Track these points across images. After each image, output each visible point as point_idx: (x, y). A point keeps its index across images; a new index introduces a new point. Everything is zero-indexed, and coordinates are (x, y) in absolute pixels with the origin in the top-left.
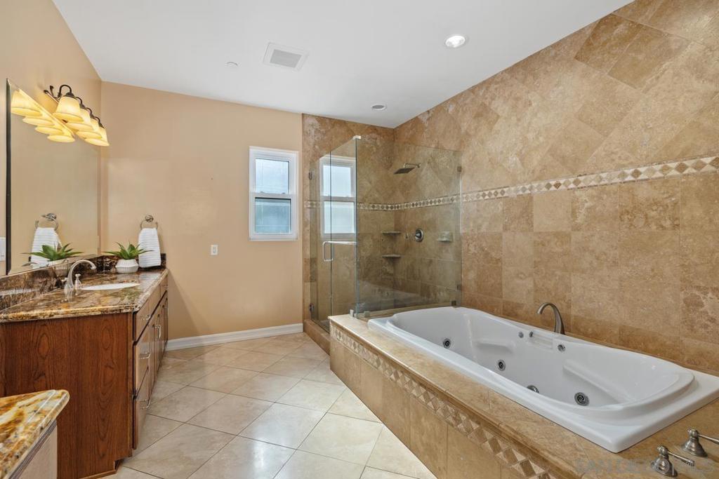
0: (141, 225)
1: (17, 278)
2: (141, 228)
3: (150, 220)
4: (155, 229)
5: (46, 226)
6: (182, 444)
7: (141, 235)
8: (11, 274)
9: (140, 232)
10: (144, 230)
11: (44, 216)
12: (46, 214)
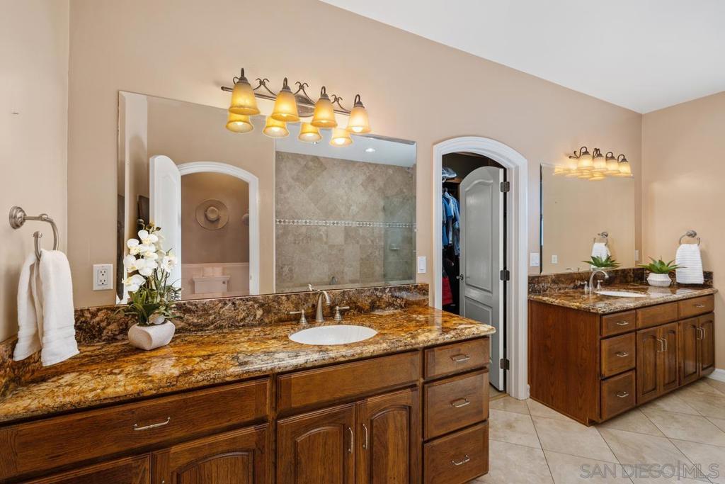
0: (680, 241)
1: (545, 276)
2: (680, 243)
3: (693, 235)
4: (696, 245)
5: (600, 241)
6: (648, 447)
7: (679, 252)
8: (543, 274)
9: (678, 247)
10: (683, 246)
11: (599, 234)
12: (601, 233)
